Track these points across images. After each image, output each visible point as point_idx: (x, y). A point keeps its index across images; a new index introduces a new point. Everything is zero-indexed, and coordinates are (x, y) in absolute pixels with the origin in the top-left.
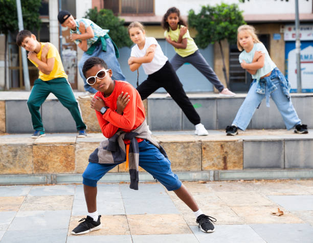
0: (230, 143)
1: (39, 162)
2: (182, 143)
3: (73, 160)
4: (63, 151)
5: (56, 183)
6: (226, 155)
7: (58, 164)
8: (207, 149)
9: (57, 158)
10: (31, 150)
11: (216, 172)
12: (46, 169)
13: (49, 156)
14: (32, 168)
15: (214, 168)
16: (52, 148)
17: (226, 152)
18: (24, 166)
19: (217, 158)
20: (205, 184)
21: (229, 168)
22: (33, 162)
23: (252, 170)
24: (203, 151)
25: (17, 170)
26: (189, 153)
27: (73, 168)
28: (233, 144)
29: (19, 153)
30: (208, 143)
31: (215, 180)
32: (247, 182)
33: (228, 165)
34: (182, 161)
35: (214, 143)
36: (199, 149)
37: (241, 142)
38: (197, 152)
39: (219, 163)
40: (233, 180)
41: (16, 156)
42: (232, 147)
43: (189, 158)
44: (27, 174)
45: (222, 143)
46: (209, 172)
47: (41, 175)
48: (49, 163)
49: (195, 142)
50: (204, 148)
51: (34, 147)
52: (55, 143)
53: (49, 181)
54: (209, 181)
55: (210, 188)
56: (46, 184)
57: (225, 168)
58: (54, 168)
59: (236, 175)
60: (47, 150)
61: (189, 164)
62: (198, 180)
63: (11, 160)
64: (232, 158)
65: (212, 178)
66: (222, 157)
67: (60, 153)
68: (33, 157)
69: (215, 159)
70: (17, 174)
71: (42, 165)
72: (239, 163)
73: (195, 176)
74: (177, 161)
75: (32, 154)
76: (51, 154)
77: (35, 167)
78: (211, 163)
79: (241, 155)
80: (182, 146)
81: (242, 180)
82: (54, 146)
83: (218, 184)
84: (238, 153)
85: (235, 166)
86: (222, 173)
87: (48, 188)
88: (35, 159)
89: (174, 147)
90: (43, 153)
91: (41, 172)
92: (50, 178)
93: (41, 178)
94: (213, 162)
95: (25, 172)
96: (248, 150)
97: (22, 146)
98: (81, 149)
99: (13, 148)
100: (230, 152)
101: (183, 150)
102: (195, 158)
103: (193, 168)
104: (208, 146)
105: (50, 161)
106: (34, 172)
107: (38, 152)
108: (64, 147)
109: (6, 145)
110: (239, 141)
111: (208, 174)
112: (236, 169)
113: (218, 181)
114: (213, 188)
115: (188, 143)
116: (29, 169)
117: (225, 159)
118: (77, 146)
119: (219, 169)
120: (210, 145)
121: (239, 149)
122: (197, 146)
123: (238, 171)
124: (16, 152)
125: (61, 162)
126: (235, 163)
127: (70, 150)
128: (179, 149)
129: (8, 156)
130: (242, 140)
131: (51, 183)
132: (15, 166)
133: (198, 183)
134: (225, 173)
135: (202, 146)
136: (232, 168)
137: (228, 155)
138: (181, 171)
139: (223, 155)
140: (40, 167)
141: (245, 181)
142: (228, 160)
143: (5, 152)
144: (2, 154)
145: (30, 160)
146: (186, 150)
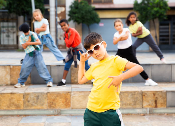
0: (159, 92)
1: (50, 102)
2: (131, 92)
3: (70, 102)
4: (64, 96)
5: (60, 115)
6: (156, 99)
7: (62, 103)
8: (146, 96)
9: (61, 100)
10: (46, 96)
11: (151, 109)
12: (55, 106)
13: (57, 99)
14: (47, 106)
15: (150, 107)
16: (58, 94)
17: (157, 98)
18: (42, 105)
19: (152, 101)
20: (145, 116)
21: (158, 107)
22: (47, 102)
23: (172, 108)
24: (143, 97)
25: (39, 107)
26: (135, 98)
27: (70, 106)
28: (160, 93)
29: (40, 97)
30: (146, 93)
31: (150, 114)
32: (168, 115)
33: (158, 105)
34: (131, 102)
35: (149, 92)
36: (141, 96)
37: (165, 92)
38: (140, 98)
39: (152, 104)
40: (161, 114)
41: (38, 99)
42: (160, 94)
43: (135, 101)
44: (44, 109)
45: (154, 92)
46: (147, 109)
47: (52, 109)
48: (57, 103)
49: (138, 92)
50: (144, 95)
51: (48, 94)
52: (60, 92)
53: (56, 113)
54: (147, 114)
55: (147, 119)
56: (55, 115)
57: (156, 107)
58: (59, 106)
59: (162, 111)
60: (55, 96)
61: (135, 104)
62: (141, 114)
63: (35, 101)
64: (160, 101)
65: (148, 113)
66: (154, 100)
67: (62, 97)
68: (48, 99)
69: (150, 101)
70: (39, 109)
71: (53, 104)
72: (164, 103)
73: (139, 111)
74: (129, 102)
75: (47, 98)
76: (58, 98)
77: (49, 106)
78: (148, 104)
79: (165, 99)
80: (131, 94)
81: (166, 114)
82: (59, 94)
83: (152, 116)
84: (164, 98)
85: (162, 106)
86: (154, 110)
87: (56, 118)
88: (49, 101)
89: (127, 94)
90: (53, 97)
91: (52, 108)
92: (57, 111)
93: (52, 112)
94: (149, 103)
95: (43, 108)
96: (169, 96)
97: (41, 93)
98: (74, 95)
99: (37, 95)
100: (159, 97)
101: (132, 96)
102: (139, 100)
103: (137, 106)
104: (146, 94)
105: (57, 102)
106: (48, 108)
107: (50, 97)
108: (65, 94)
109: (33, 93)
110: (164, 91)
111: (146, 110)
112: (163, 107)
113: (152, 114)
114: (149, 118)
115: (135, 92)
116: (45, 106)
117: (156, 102)
118: (72, 94)
119: (152, 107)
120: (147, 94)
121: (164, 96)
122: (140, 94)
123: (164, 109)
124: (38, 97)
125: (63, 102)
126: (162, 104)
127: (68, 96)
128: (130, 95)
129: (34, 99)
130: (166, 91)
131: (58, 115)
132: (38, 105)
133: (141, 115)
134: (156, 109)
135: (143, 94)
136: (160, 107)
137: (157, 99)
138: (131, 108)
139: (155, 99)
140: (51, 105)
141: (167, 114)
142: (158, 102)
143: (32, 96)
144: (31, 98)
145: (46, 101)
146: (133, 96)
